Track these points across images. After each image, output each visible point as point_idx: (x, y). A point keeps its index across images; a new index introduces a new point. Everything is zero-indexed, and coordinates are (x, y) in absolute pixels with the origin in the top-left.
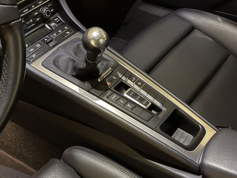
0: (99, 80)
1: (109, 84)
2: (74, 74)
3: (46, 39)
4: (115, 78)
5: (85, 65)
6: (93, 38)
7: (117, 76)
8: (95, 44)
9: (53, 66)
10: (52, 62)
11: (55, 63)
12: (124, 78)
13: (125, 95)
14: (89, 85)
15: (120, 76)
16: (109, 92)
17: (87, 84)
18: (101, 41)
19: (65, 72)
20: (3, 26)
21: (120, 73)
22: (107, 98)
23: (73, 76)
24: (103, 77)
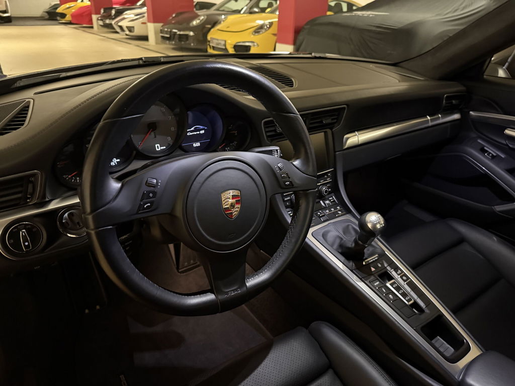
0: (364, 263)
1: (373, 269)
2: (340, 251)
3: (319, 213)
4: (380, 265)
5: (353, 245)
6: (370, 222)
7: (382, 264)
8: (372, 227)
9: (322, 238)
10: (321, 234)
11: (324, 236)
12: (389, 268)
13: (388, 285)
14: (354, 265)
15: (386, 265)
16: (372, 278)
17: (351, 264)
18: (378, 226)
19: (332, 246)
20: (301, 192)
21: (386, 262)
22: (370, 282)
23: (339, 252)
24: (368, 261)
